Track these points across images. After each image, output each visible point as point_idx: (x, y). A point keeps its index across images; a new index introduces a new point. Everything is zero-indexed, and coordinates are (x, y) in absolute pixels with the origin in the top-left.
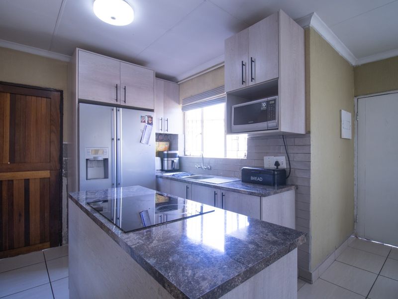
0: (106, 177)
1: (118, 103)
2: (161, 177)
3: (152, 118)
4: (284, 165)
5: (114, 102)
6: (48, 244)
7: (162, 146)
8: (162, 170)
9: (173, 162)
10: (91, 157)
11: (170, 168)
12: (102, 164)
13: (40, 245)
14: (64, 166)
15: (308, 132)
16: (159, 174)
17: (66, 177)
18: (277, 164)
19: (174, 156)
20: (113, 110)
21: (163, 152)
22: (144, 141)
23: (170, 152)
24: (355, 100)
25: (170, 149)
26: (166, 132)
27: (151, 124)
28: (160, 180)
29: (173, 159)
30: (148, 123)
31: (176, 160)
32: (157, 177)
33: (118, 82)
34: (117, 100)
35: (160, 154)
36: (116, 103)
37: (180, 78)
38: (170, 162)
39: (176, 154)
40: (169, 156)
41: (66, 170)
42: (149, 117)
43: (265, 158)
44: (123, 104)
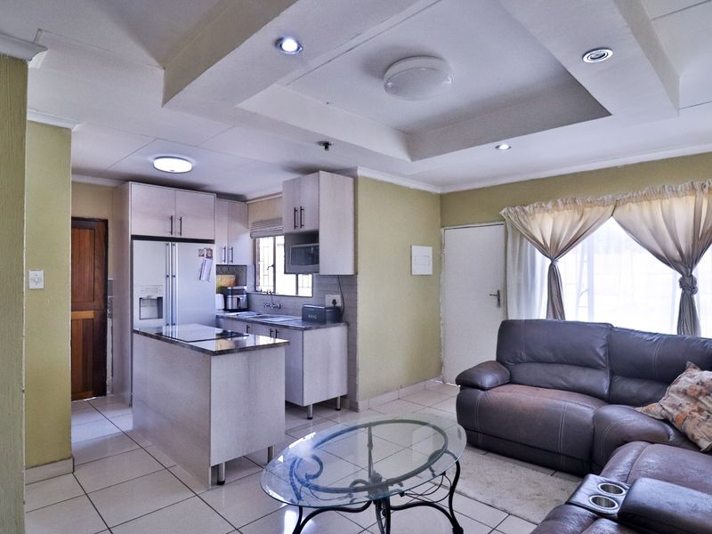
0: (160, 316)
1: (173, 236)
2: (222, 317)
3: (212, 251)
4: (339, 304)
5: (168, 235)
6: (91, 392)
7: (226, 280)
8: (226, 309)
9: (238, 299)
10: (144, 296)
11: (235, 307)
12: (155, 304)
13: (83, 394)
14: (109, 305)
15: (356, 273)
16: (221, 314)
17: (111, 317)
18: (334, 302)
19: (241, 292)
20: (168, 245)
21: (226, 287)
22: (204, 278)
23: (235, 288)
24: (442, 230)
25: (236, 283)
26: (230, 264)
27: (211, 257)
28: (221, 320)
29: (238, 296)
30: (208, 257)
31: (243, 298)
32: (217, 316)
33: (173, 213)
34: (172, 233)
35: (223, 291)
36: (170, 236)
37: (249, 197)
38: (235, 301)
39: (243, 290)
40: (233, 292)
41: (112, 310)
42: (208, 250)
43: (326, 296)
44: (178, 236)
